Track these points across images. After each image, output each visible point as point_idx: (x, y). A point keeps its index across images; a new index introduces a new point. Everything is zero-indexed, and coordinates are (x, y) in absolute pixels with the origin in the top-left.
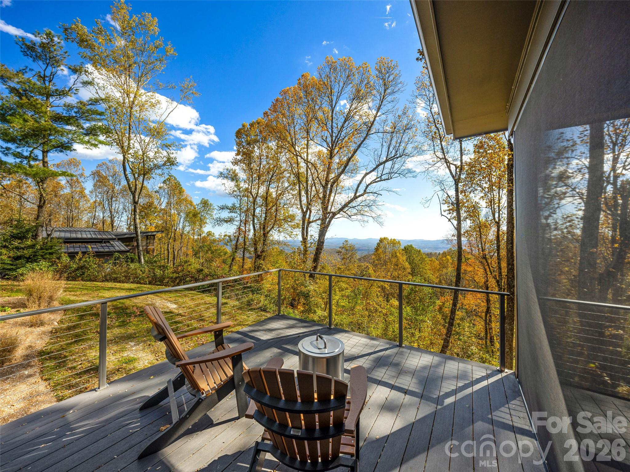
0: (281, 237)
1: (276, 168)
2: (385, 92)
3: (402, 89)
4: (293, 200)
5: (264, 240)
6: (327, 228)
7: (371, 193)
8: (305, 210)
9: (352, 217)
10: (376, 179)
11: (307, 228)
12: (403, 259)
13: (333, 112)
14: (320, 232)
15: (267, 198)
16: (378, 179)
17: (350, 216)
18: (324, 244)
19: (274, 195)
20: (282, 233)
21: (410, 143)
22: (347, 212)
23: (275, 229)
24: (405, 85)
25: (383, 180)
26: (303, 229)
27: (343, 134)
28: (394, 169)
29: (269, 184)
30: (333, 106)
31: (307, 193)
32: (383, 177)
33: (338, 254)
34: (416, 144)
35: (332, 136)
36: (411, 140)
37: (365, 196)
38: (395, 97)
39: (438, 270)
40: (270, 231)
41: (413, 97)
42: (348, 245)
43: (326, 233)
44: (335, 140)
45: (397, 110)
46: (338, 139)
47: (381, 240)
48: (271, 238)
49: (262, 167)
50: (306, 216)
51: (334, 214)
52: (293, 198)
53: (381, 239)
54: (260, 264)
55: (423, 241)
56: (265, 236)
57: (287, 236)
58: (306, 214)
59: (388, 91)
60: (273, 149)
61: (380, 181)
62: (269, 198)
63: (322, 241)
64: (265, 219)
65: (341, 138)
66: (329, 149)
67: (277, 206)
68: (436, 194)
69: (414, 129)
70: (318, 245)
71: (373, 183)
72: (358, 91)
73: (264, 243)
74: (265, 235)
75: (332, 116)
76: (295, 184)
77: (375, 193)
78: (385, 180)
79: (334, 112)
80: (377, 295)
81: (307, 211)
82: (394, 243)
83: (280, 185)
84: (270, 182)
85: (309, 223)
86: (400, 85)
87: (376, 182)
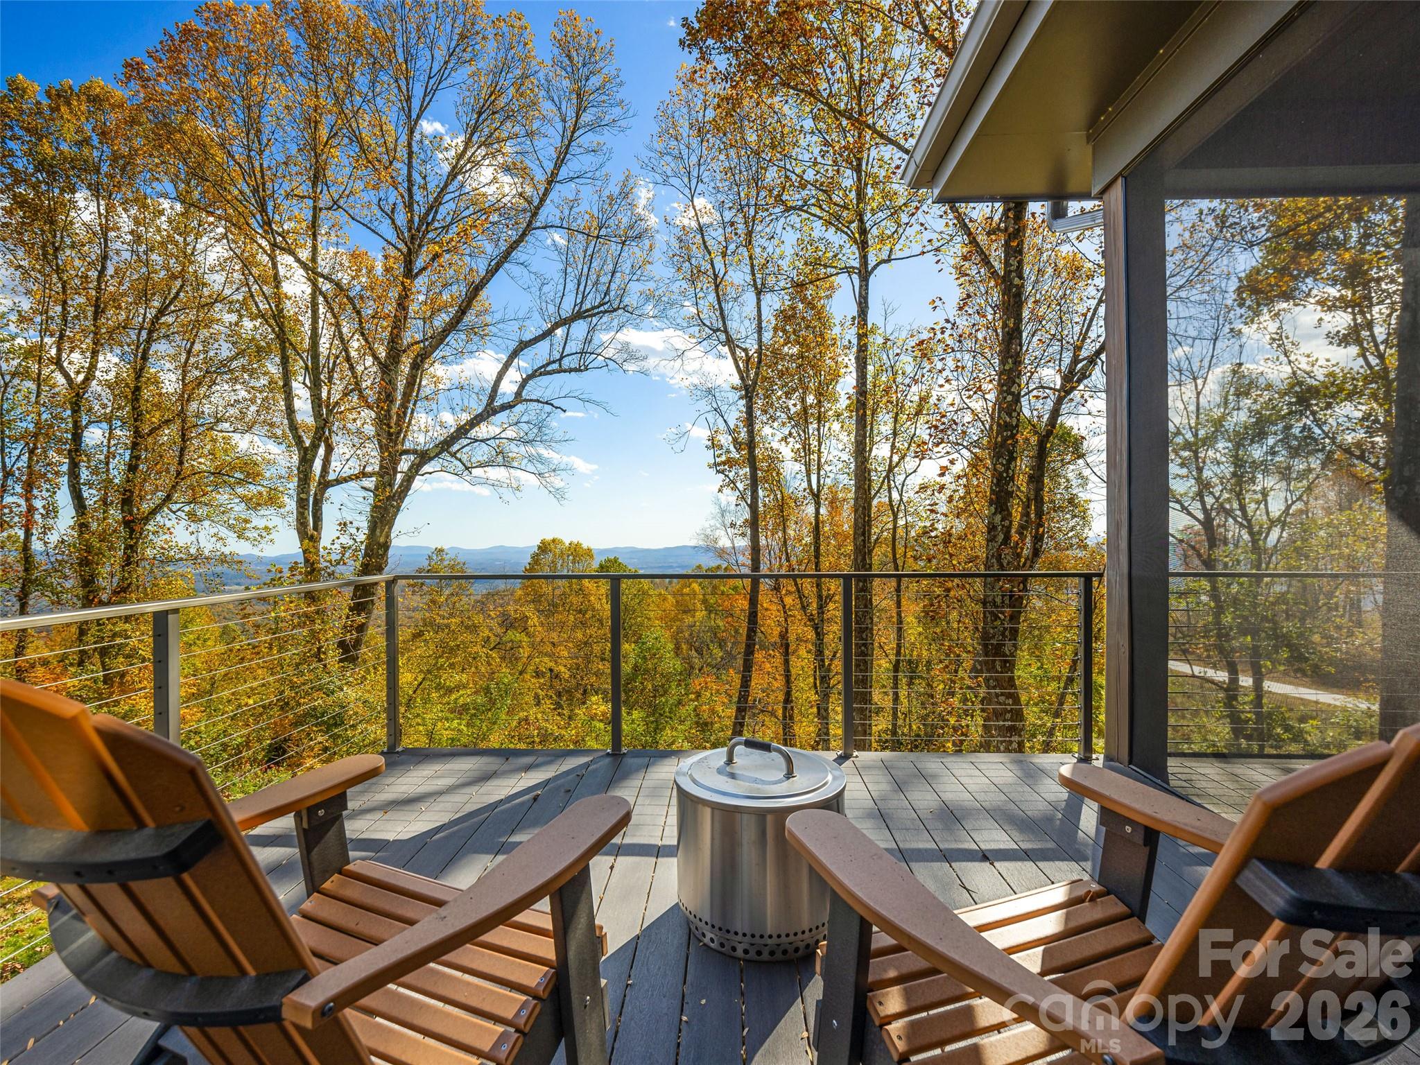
0: (202, 536)
1: (178, 283)
2: (578, 117)
3: (622, 123)
4: (253, 408)
5: (131, 548)
6: (402, 499)
7: (538, 401)
8: (307, 443)
9: (474, 471)
10: (548, 364)
11: (318, 503)
12: (599, 592)
13: (412, 132)
14: (372, 511)
15: (138, 389)
16: (555, 366)
17: (467, 468)
18: (391, 552)
19: (170, 382)
20: (206, 523)
21: (635, 277)
22: (458, 455)
23: (175, 508)
24: (631, 114)
25: (565, 371)
26: (302, 504)
27: (443, 210)
28: (592, 346)
29: (149, 341)
30: (414, 116)
31: (315, 387)
32: (566, 363)
33: (414, 592)
34: (652, 285)
35: (409, 206)
36: (639, 272)
37: (519, 408)
38: (601, 139)
39: (674, 620)
40: (154, 512)
41: (653, 155)
42: (446, 563)
43: (396, 515)
44: (420, 226)
45: (607, 178)
46: (428, 224)
47: (544, 548)
48: (159, 541)
49: (110, 271)
50: (312, 461)
51: (424, 457)
52: (253, 401)
53: (543, 542)
54: (115, 635)
55: (634, 552)
56: (132, 531)
57: (224, 532)
58: (314, 456)
59: (586, 118)
60: (161, 213)
61: (559, 372)
62: (146, 394)
63: (382, 540)
64: (132, 468)
65: (436, 224)
66: (402, 246)
67: (184, 421)
68: (703, 417)
69: (647, 243)
70: (366, 555)
71: (541, 374)
72: (495, 92)
73: (129, 557)
74: (133, 526)
75: (410, 145)
76: (261, 352)
77: (547, 403)
78: (570, 370)
79: (417, 136)
80: (537, 696)
81: (315, 447)
82: (577, 552)
83: (198, 347)
84: (150, 332)
85: (325, 485)
86: (617, 111)
87: (549, 373)
